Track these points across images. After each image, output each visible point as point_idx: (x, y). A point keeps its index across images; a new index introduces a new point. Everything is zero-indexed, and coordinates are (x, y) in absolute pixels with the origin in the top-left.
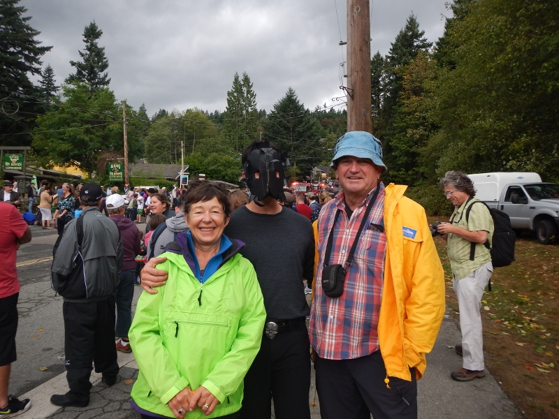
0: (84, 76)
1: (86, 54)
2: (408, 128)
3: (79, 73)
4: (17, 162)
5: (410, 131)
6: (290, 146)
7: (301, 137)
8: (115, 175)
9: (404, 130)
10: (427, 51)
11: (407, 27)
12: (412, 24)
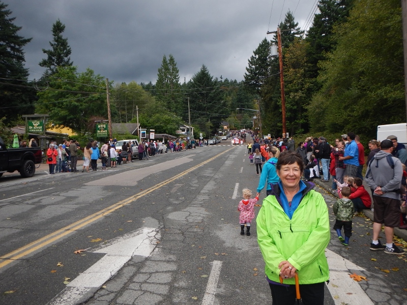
0: (53, 60)
1: (55, 44)
2: (291, 92)
3: (50, 58)
4: (38, 126)
5: (292, 94)
6: (205, 107)
7: (213, 100)
8: (102, 133)
9: (288, 93)
10: (301, 37)
11: (286, 20)
12: (290, 18)
